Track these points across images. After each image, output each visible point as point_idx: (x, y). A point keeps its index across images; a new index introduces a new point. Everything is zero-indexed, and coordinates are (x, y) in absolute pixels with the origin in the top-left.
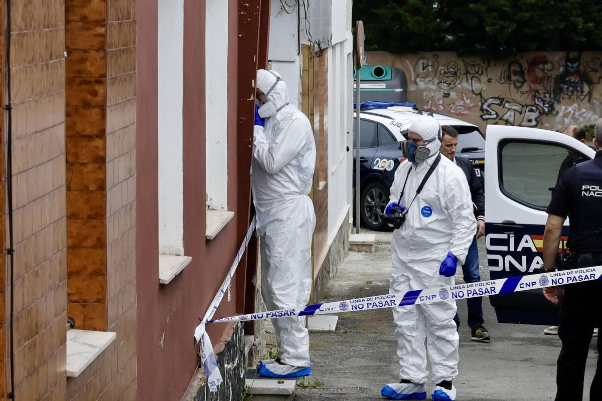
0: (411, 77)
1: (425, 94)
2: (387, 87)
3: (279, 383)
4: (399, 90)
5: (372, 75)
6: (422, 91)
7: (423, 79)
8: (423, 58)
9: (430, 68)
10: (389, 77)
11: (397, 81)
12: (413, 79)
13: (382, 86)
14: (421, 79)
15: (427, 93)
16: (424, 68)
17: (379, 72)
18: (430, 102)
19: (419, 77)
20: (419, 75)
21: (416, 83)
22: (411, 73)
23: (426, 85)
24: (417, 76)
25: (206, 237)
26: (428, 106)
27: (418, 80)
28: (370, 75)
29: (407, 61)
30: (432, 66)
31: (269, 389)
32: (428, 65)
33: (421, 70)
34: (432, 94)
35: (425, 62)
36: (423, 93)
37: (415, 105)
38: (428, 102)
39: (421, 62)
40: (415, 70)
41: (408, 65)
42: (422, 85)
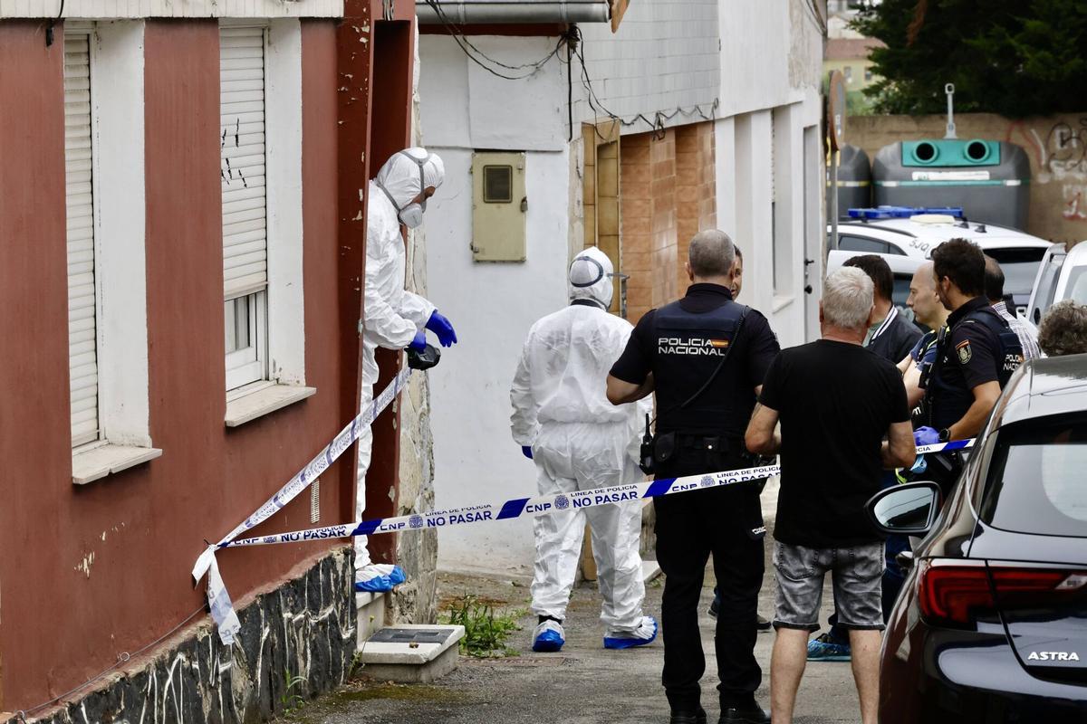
0: (1039, 160)
1: (1065, 188)
2: (993, 177)
3: (411, 647)
4: (1013, 183)
5: (965, 157)
6: (1060, 184)
7: (1062, 163)
8: (1061, 124)
9: (1074, 143)
10: (994, 159)
11: (1009, 167)
12: (1043, 163)
13: (981, 176)
14: (1059, 162)
15: (1070, 186)
16: (1063, 143)
17: (977, 151)
18: (1075, 203)
19: (1055, 159)
20: (1054, 154)
21: (1049, 169)
22: (1038, 151)
23: (1068, 173)
24: (1052, 156)
25: (225, 422)
26: (1071, 211)
27: (1053, 164)
28: (962, 156)
29: (1033, 131)
30: (1078, 138)
31: (390, 656)
32: (1070, 138)
33: (1058, 146)
34: (1079, 189)
35: (1065, 131)
36: (1062, 188)
37: (961, 213)
38: (1071, 203)
39: (1058, 132)
40: (1047, 147)
41: (1034, 138)
42: (1059, 172)
